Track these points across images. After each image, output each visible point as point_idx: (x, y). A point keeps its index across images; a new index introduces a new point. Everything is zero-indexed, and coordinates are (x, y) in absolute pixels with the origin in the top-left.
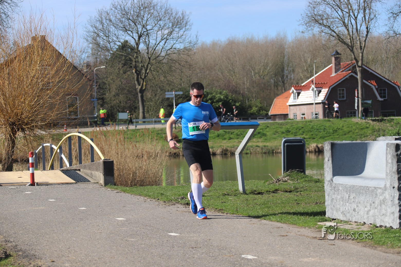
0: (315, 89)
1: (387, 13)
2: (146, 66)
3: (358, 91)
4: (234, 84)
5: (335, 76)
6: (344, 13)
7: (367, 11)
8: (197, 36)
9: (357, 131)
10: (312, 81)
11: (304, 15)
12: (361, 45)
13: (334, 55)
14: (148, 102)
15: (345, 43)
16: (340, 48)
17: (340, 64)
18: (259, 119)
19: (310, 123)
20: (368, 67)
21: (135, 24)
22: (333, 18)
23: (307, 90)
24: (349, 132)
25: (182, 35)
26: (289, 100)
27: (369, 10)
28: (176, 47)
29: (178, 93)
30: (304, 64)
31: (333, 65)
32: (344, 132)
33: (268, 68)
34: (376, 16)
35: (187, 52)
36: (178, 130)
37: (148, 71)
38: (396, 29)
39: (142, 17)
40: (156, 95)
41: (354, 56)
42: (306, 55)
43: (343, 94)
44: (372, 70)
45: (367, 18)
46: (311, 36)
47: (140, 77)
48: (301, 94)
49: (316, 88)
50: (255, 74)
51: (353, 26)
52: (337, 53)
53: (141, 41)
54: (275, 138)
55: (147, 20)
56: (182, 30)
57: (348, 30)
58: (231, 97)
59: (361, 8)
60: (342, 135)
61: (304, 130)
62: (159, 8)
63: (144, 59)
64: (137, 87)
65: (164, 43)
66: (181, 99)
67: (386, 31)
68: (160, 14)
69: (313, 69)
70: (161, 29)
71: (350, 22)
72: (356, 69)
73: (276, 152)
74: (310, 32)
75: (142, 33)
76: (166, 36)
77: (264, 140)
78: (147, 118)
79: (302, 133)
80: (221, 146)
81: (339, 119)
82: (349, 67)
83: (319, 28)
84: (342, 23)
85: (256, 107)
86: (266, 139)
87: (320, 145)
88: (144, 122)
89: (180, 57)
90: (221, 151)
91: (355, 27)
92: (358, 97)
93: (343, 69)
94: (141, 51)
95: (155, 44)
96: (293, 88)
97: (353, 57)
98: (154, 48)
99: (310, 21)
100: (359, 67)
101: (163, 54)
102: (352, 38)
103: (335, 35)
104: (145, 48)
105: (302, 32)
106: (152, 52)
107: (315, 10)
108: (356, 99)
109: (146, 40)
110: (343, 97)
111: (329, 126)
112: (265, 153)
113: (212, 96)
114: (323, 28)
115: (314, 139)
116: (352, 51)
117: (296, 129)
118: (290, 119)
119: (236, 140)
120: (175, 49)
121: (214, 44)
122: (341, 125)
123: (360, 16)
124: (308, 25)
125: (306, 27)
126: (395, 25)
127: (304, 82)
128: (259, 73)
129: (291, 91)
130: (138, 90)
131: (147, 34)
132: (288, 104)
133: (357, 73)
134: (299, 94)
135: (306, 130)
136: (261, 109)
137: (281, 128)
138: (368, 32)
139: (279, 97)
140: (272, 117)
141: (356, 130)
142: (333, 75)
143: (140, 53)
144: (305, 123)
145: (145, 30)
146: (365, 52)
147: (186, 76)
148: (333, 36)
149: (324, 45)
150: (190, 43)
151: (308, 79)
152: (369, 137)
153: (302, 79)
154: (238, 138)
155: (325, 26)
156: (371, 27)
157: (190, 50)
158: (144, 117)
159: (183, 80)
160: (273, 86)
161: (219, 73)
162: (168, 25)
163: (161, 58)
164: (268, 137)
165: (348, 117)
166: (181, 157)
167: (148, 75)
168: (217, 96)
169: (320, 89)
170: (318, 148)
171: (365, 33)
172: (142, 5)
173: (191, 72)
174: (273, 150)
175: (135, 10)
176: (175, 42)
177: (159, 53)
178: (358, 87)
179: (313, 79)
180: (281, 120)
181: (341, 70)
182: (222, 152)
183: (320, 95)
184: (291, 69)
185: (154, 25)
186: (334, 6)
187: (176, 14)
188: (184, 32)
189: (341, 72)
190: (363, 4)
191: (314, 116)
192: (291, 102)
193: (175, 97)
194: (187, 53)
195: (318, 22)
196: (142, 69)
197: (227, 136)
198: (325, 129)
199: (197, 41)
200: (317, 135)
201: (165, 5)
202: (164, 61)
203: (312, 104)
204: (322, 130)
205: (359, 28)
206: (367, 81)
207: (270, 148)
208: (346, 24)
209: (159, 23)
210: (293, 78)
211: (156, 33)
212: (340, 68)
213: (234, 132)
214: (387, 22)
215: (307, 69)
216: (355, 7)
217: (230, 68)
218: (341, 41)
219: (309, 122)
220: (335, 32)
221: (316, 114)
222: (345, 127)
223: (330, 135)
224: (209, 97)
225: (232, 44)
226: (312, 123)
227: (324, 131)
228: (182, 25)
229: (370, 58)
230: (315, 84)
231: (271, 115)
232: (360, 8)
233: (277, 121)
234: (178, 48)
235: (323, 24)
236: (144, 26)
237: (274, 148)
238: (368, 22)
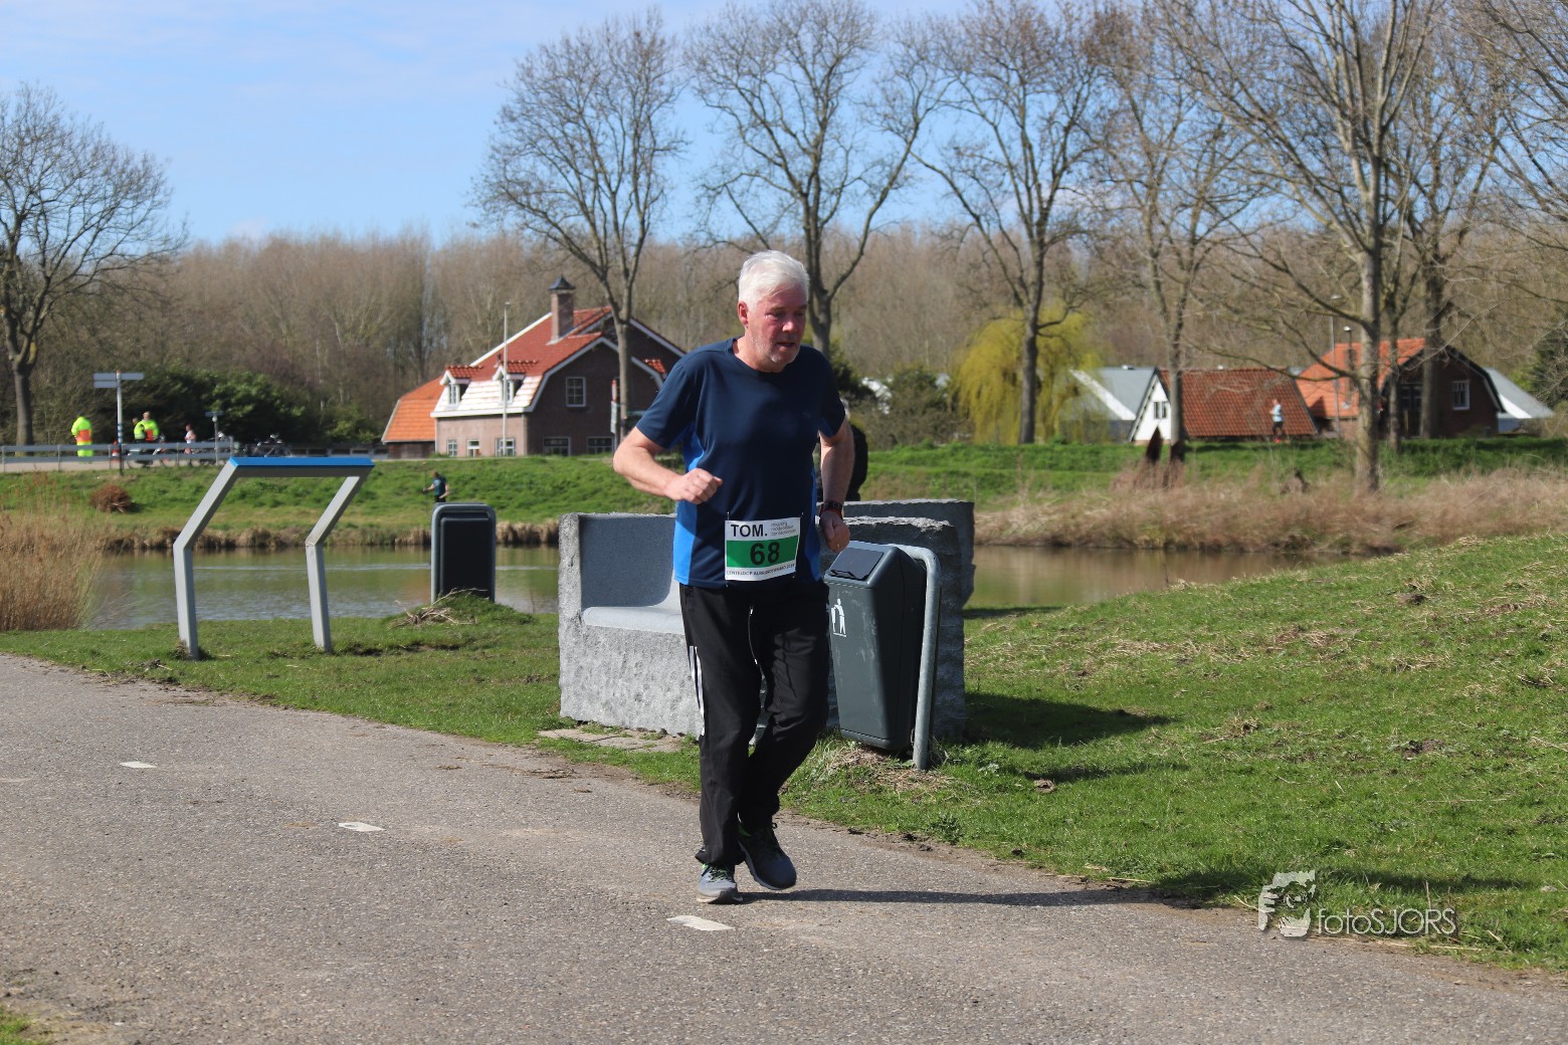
0: (508, 377)
1: (692, 185)
2: (36, 301)
3: (618, 384)
4: (286, 357)
5: (558, 344)
6: (584, 179)
7: (642, 178)
8: (184, 224)
9: (615, 489)
10: (499, 356)
11: (480, 180)
12: (628, 266)
13: (557, 288)
14: (42, 397)
15: (585, 259)
16: (573, 271)
17: (571, 313)
18: (355, 452)
19: (494, 468)
20: (643, 325)
21: (7, 183)
22: (555, 192)
23: (484, 380)
24: (595, 492)
25: (143, 220)
26: (436, 403)
27: (648, 175)
28: (124, 251)
29: (128, 376)
30: (477, 310)
31: (552, 315)
32: (581, 491)
33: (380, 319)
34: (665, 192)
35: (156, 265)
36: (129, 478)
37: (43, 315)
38: (714, 229)
39: (27, 164)
40: (65, 380)
41: (610, 293)
42: (482, 286)
43: (580, 392)
44: (653, 332)
45: (642, 195)
46: (494, 235)
47: (18, 328)
48: (468, 390)
49: (511, 373)
50: (345, 331)
51: (605, 215)
52: (565, 284)
53: (23, 229)
54: (398, 506)
55: (43, 173)
56: (142, 206)
57: (593, 225)
58: (278, 391)
59: (627, 169)
60: (577, 500)
61: (478, 484)
62: (76, 141)
63: (31, 279)
64: (10, 357)
65: (90, 239)
66: (138, 393)
67: (690, 231)
68: (80, 158)
69: (501, 323)
70: (81, 199)
71: (597, 204)
72: (614, 330)
73: (400, 541)
74: (494, 225)
75: (28, 207)
76: (96, 219)
77: (368, 510)
78: (39, 443)
79: (471, 492)
80: (250, 523)
81: (568, 459)
82: (596, 321)
83: (518, 215)
84: (578, 206)
85: (348, 419)
86: (375, 508)
87: (518, 526)
88: (31, 454)
89: (136, 278)
90: (250, 536)
91: (610, 217)
92: (618, 400)
93: (581, 327)
94: (22, 258)
95: (65, 241)
96: (448, 374)
97: (607, 296)
98: (62, 251)
99: (495, 198)
100: (621, 322)
101: (88, 269)
102: (605, 244)
103: (559, 235)
104: (35, 249)
105: (475, 225)
106: (56, 261)
107: (508, 168)
108: (614, 405)
109: (40, 229)
110: (580, 400)
111: (545, 476)
112: (372, 544)
113: (227, 388)
114: (529, 216)
115: (502, 508)
116: (603, 278)
117: (456, 483)
118: (440, 456)
119: (293, 509)
120: (123, 255)
121: (232, 248)
122: (574, 474)
123: (625, 190)
124: (488, 206)
125: (484, 212)
126: (713, 217)
127: (476, 359)
128: (354, 329)
129: (442, 381)
130: (15, 366)
131: (43, 213)
132: (434, 415)
133: (616, 338)
134: (463, 389)
135: (483, 484)
136: (360, 426)
137: (416, 478)
138: (644, 232)
139: (409, 395)
140: (391, 447)
141: (611, 486)
142: (555, 340)
143: (20, 264)
144: (478, 465)
145: (36, 201)
146: (634, 285)
147: (152, 330)
148: (555, 239)
149: (531, 262)
150: (166, 241)
151: (487, 348)
152: (645, 505)
153: (469, 350)
154: (297, 504)
155: (535, 211)
156: (651, 220)
157: (163, 260)
158: (30, 441)
159: (144, 342)
160: (391, 368)
161: (247, 329)
162: (102, 191)
163: (82, 280)
164: (380, 500)
165: (592, 452)
166: (136, 552)
167: (45, 325)
168: (238, 388)
169: (520, 377)
170: (514, 533)
171: (637, 234)
172: (28, 131)
173: (165, 320)
174: (393, 537)
175: (7, 146)
176: (122, 236)
177: (75, 267)
178: (618, 374)
179: (502, 350)
180: (415, 457)
181: (576, 330)
182: (254, 539)
183: (519, 392)
184: (442, 322)
185: (62, 188)
186: (557, 160)
187: (127, 162)
188: (150, 210)
189: (575, 334)
190: (632, 160)
191: (504, 448)
192: (443, 409)
193: (123, 387)
194: (158, 270)
195: (514, 199)
196: (24, 309)
197: (267, 497)
198: (531, 483)
199: (186, 237)
200: (510, 499)
201: (95, 135)
202: (90, 288)
203: (500, 416)
204: (524, 486)
205: (621, 220)
206: (642, 359)
207: (384, 530)
208: (589, 210)
209: (76, 184)
210: (445, 346)
211: (67, 208)
212: (572, 323)
213: (286, 487)
214: (692, 210)
215: (484, 325)
216: (612, 165)
217: (277, 313)
218: (574, 253)
219: (490, 463)
220: (559, 229)
221: (509, 444)
222: (583, 480)
223: (545, 500)
224: (216, 391)
225: (279, 249)
226: (498, 467)
227: (530, 489)
228: (143, 191)
229: (647, 301)
230: (508, 363)
231: (388, 444)
232: (623, 169)
233: (405, 459)
234: (130, 253)
235: (529, 206)
236: (31, 192)
237: (395, 531)
238: (645, 208)
